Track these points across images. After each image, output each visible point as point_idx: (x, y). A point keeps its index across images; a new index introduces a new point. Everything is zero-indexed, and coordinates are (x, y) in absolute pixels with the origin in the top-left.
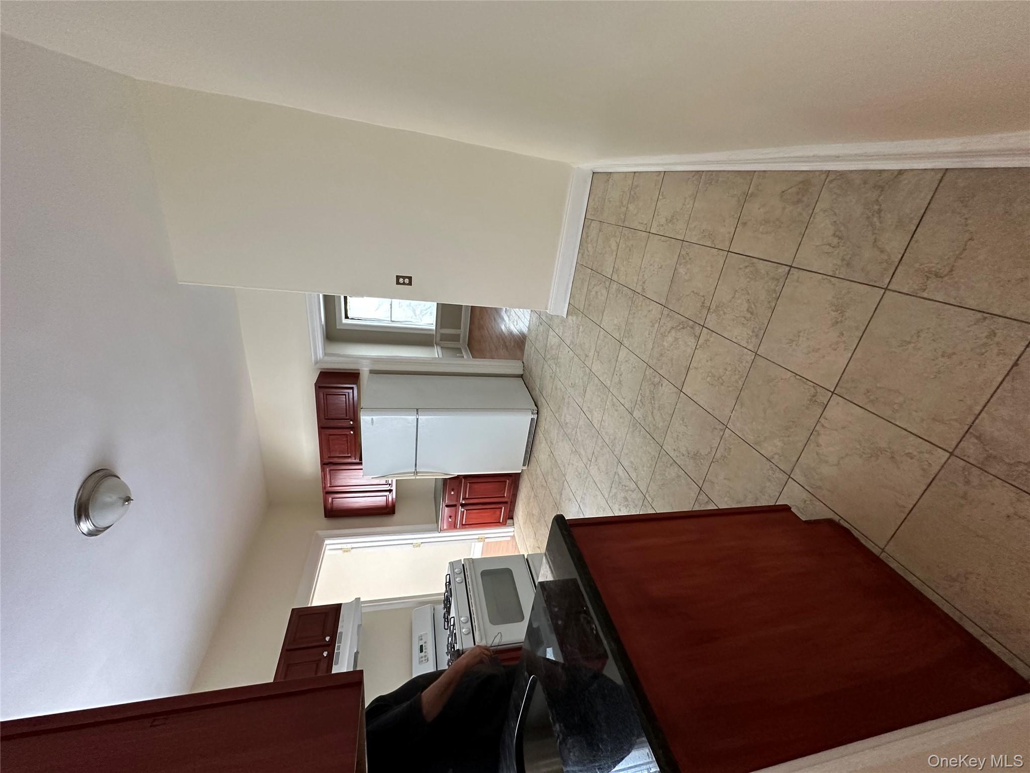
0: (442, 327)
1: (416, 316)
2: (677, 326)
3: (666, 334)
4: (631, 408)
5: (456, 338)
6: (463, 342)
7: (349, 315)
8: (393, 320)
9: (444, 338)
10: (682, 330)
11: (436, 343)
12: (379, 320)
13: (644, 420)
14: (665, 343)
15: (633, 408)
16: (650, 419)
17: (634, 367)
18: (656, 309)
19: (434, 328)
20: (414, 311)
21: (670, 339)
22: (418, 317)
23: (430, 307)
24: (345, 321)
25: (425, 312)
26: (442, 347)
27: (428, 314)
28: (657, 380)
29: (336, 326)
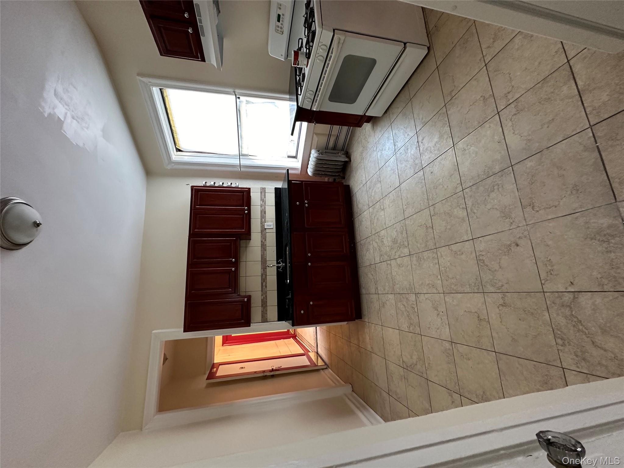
2: (414, 366)
3: (418, 360)
4: (418, 298)
10: (411, 364)
13: (407, 299)
14: (416, 353)
15: (417, 298)
16: (405, 303)
17: (429, 328)
18: (432, 377)
21: (415, 357)
28: (411, 328)
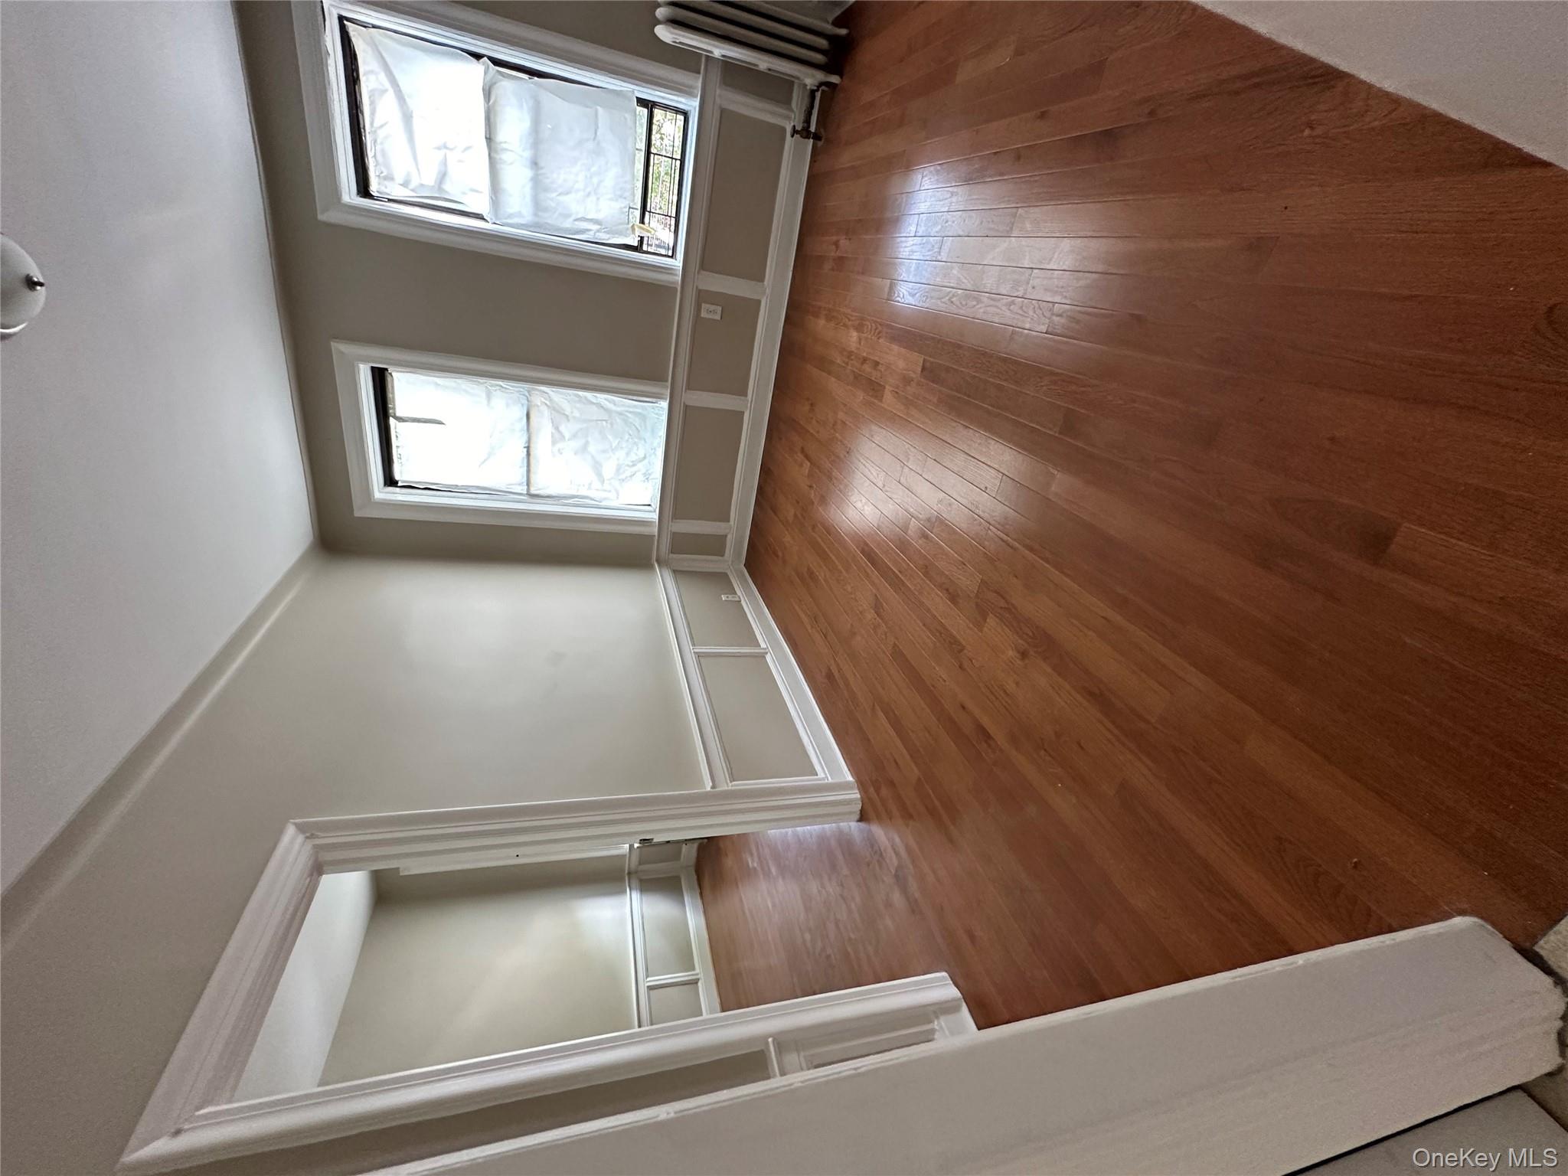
0: (676, 516)
1: (603, 482)
5: (714, 546)
6: (733, 559)
7: (398, 474)
8: (533, 491)
9: (682, 544)
11: (657, 561)
12: (490, 492)
19: (654, 516)
20: (597, 467)
22: (607, 486)
23: (645, 458)
24: (380, 492)
25: (629, 471)
26: (675, 572)
27: (639, 476)
29: (353, 511)
